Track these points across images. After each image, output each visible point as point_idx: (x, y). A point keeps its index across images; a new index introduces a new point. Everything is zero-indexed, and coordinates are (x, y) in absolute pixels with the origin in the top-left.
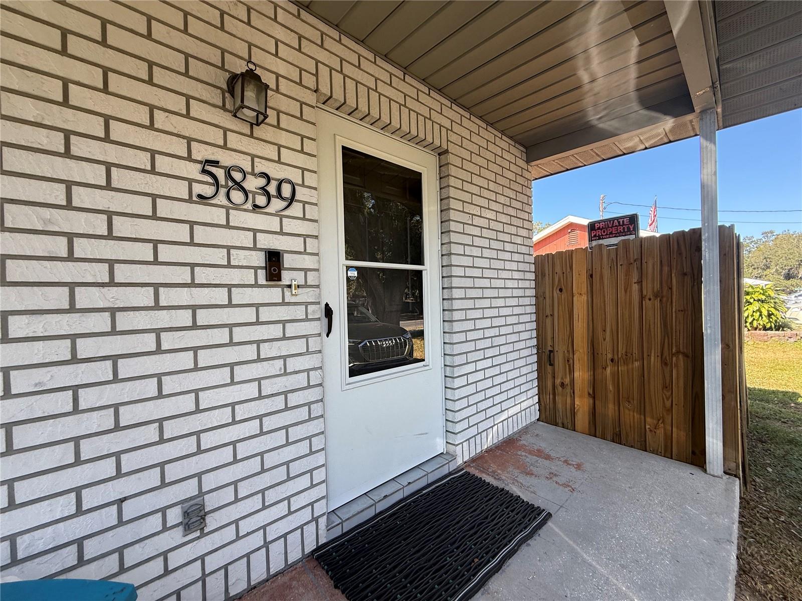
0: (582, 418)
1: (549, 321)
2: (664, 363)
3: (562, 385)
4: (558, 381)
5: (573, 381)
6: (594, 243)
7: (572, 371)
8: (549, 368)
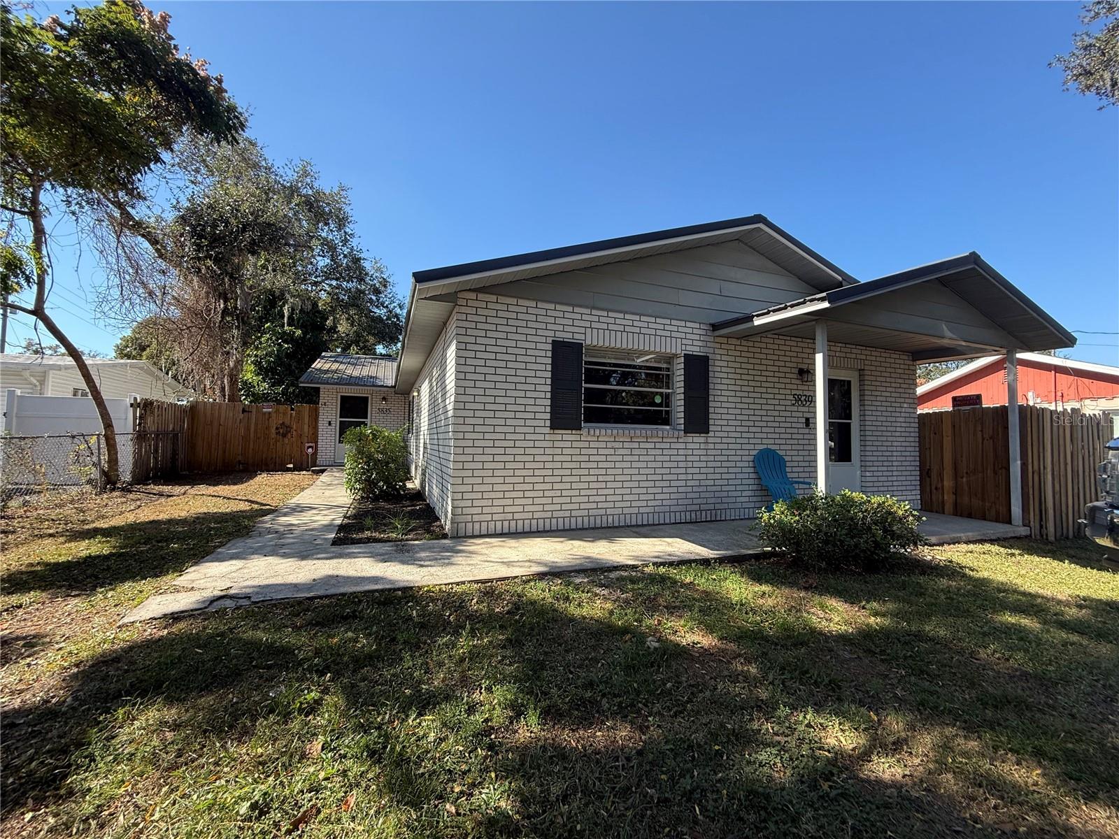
0: (949, 507)
1: (928, 452)
2: (995, 473)
3: (936, 488)
4: (933, 487)
5: (943, 486)
6: (956, 408)
7: (942, 480)
8: (928, 479)
